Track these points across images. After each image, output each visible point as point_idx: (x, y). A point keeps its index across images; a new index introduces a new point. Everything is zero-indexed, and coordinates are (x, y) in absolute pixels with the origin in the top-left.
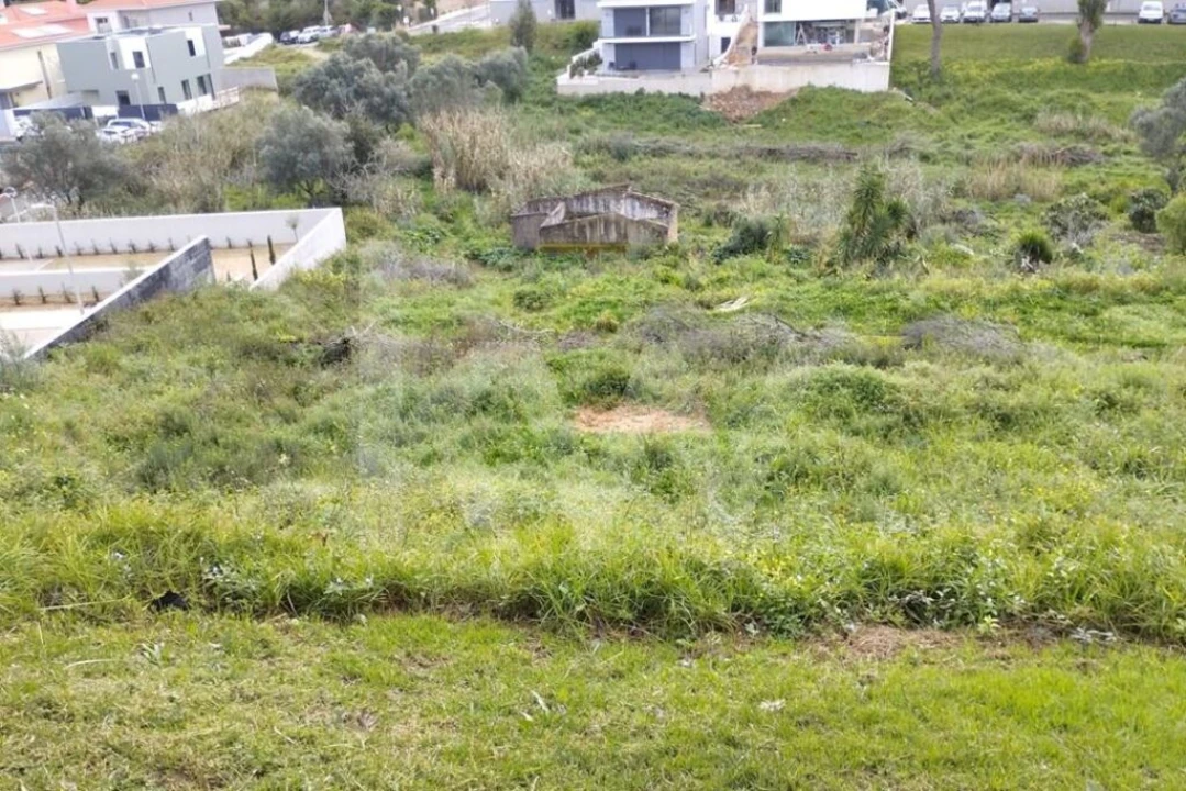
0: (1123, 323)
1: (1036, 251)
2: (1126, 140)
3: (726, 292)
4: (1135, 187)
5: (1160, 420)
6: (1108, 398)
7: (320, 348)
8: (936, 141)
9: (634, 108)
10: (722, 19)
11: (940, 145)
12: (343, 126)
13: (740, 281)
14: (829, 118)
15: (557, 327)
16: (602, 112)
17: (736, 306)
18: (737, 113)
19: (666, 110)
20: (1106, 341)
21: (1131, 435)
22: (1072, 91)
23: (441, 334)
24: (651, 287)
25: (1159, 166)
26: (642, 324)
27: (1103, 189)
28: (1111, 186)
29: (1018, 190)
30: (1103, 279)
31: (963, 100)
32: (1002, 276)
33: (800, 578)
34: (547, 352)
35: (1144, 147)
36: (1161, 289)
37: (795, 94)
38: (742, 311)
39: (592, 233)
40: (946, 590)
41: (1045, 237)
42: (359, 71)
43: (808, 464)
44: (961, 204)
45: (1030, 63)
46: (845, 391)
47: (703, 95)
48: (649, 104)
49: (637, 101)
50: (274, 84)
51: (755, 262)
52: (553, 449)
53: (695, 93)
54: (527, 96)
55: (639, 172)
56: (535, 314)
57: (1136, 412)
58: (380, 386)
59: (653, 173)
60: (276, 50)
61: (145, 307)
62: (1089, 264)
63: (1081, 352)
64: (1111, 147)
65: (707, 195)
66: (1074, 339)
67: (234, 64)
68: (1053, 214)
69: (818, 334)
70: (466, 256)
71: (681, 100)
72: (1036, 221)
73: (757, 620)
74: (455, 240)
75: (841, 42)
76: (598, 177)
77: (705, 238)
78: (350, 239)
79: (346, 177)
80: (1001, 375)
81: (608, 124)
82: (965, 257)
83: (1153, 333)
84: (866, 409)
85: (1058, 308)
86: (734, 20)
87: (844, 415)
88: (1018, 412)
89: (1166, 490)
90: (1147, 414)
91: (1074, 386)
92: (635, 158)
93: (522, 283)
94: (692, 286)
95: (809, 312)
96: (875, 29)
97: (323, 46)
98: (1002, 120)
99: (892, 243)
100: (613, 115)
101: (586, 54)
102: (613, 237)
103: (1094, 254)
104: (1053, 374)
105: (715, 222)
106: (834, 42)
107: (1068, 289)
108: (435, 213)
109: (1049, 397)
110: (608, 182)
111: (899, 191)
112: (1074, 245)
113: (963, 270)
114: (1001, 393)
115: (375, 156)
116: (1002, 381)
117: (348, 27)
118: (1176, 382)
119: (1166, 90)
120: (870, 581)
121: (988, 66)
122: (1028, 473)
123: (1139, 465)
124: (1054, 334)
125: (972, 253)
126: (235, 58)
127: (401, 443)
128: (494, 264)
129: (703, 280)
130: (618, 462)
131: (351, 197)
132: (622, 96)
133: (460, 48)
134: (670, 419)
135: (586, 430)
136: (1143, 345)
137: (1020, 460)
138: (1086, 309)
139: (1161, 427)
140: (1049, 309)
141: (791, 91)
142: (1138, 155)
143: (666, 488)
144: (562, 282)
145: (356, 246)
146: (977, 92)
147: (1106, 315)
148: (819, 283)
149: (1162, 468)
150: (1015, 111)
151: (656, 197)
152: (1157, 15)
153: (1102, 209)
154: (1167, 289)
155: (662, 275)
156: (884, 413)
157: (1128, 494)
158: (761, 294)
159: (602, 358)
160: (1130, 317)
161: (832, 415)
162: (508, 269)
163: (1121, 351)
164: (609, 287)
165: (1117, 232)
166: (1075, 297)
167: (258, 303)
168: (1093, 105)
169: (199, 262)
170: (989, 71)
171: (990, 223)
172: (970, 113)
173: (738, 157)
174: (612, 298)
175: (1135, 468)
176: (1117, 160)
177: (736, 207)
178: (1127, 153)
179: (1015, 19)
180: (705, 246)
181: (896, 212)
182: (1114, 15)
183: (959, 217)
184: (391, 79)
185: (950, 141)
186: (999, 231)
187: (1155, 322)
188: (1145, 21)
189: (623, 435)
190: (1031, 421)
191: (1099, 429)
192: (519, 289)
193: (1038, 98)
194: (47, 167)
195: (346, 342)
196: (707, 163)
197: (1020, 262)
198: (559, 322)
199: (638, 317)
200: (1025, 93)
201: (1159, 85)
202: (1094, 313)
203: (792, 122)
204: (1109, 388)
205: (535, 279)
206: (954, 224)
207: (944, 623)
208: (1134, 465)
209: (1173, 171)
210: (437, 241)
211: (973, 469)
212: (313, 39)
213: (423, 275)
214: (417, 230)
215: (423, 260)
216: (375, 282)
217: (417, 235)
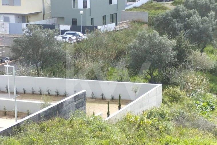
12: (174, 42)
42: (189, 16)
50: (147, 20)
60: (152, 4)
61: (45, 123)
67: (131, 9)
78: (164, 102)
79: (170, 70)
115: (188, 60)
126: (131, 7)
131: (172, 80)
167: (101, 129)
169: (79, 103)
184: (205, 21)
194: (30, 51)
210: (213, 109)
213: (198, 126)
214: (203, 102)
215: (201, 118)
216: (168, 127)
217: (202, 104)
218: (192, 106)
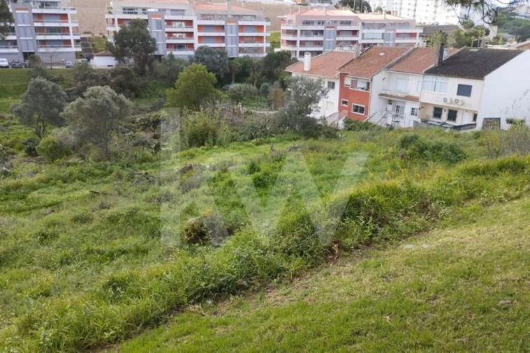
0: (38, 198)
2: (12, 118)
4: (23, 138)
5: (68, 237)
6: (43, 235)
20: (34, 208)
21: (58, 247)
25: (30, 128)
27: (9, 141)
28: (12, 139)
30: (22, 181)
35: (20, 120)
36: (49, 180)
57: (58, 237)
62: (14, 176)
63: (25, 216)
64: (6, 122)
66: (19, 211)
83: (52, 199)
85: (6, 199)
88: (3, 256)
89: (81, 266)
90: (62, 236)
91: (26, 235)
103: (15, 170)
104: (14, 232)
107: (8, 189)
109: (16, 243)
118: (69, 218)
119: (21, 96)
122: (18, 284)
123: (67, 259)
124: (9, 212)
136: (50, 205)
137: (12, 279)
138: (20, 197)
139: (70, 239)
140: (3, 200)
142: (19, 125)
147: (30, 196)
149: (76, 257)
152: (6, 64)
153: (11, 150)
154: (52, 179)
157: (66, 274)
160: (41, 195)
163: (42, 210)
165: (22, 159)
166: (13, 192)
175: (65, 261)
176: (11, 128)
178: (14, 124)
187: (52, 194)
188: (3, 67)
190: (11, 258)
191: (44, 250)
201: (18, 93)
202: (24, 197)
204: (42, 230)
208: (65, 260)
209: (37, 129)
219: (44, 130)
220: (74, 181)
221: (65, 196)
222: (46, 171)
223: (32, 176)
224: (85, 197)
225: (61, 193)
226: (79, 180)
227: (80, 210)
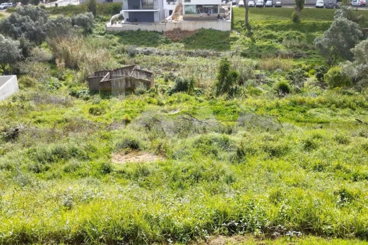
0: (314, 115)
1: (284, 89)
2: (313, 49)
3: (173, 106)
4: (317, 66)
5: (326, 150)
6: (308, 143)
7: (5, 133)
8: (248, 49)
9: (137, 36)
10: (169, 4)
11: (250, 51)
12: (18, 42)
13: (179, 102)
14: (210, 41)
15: (106, 121)
16: (124, 38)
17: (177, 112)
18: (176, 38)
19: (149, 37)
20: (308, 121)
21: (316, 156)
22: (294, 32)
23: (58, 126)
24: (144, 105)
25: (325, 58)
26: (140, 119)
27: (306, 67)
28: (309, 65)
29: (278, 67)
30: (307, 99)
31: (257, 34)
32: (273, 99)
33: (189, 219)
34: (102, 132)
35: (320, 52)
36: (326, 102)
37: (197, 32)
38: (178, 114)
39: (121, 84)
40: (243, 220)
41: (288, 84)
42: (24, 20)
43: (201, 172)
44: (258, 72)
45: (280, 22)
46: (215, 143)
47: (163, 31)
48: (143, 35)
49: (138, 34)
51: (183, 95)
52: (102, 171)
53: (160, 30)
54: (94, 31)
55: (139, 61)
56: (98, 117)
57: (318, 148)
58: (30, 148)
59: (144, 61)
62: (302, 93)
64: (309, 52)
65: (166, 69)
66: (298, 121)
68: (291, 75)
69: (207, 121)
70: (70, 94)
71: (154, 34)
72: (284, 78)
73: (173, 237)
74: (66, 87)
75: (213, 13)
76: (123, 63)
77: (165, 86)
78: (20, 88)
79: (19, 63)
80: (272, 135)
81: (126, 42)
82: (260, 92)
84: (223, 150)
85: (292, 110)
86: (174, 4)
87: (215, 152)
88: (278, 149)
89: (329, 176)
90: (322, 148)
91: (297, 139)
92: (138, 55)
93: (93, 104)
94: (160, 104)
95: (204, 113)
96: (225, 9)
97: (9, 11)
98: (271, 42)
99: (234, 87)
100: (129, 39)
101: (117, 16)
102: (129, 85)
103: (305, 90)
104: (289, 135)
105: (169, 80)
106: (211, 13)
107: (295, 103)
108: (57, 77)
109: (288, 143)
110: (127, 64)
111: (235, 67)
112: (298, 87)
113: (259, 97)
114: (272, 142)
115: (31, 54)
116: (272, 137)
117: (20, 3)
118: (331, 136)
119: (325, 32)
120: (215, 218)
121: (265, 23)
122: (281, 172)
123: (319, 167)
124: (291, 119)
125: (262, 90)
127: (38, 172)
128: (82, 97)
129: (164, 102)
130: (129, 175)
131: (21, 70)
132: (132, 31)
133: (67, 12)
134: (151, 157)
135: (116, 162)
136: (321, 123)
137: (278, 167)
138: (302, 110)
139: (326, 152)
140: (289, 110)
141: (196, 30)
142: (318, 54)
143: (148, 184)
144: (108, 104)
145: (22, 91)
146: (262, 32)
147: (308, 112)
148: (207, 102)
149: (327, 167)
150: (275, 39)
151: (146, 69)
152: (322, 5)
153: (306, 73)
154: (328, 102)
155: (148, 100)
156: (230, 151)
157: (315, 178)
158: (185, 107)
159: (124, 133)
160: (317, 113)
161: (211, 153)
162: (87, 99)
163: (314, 125)
164: (127, 105)
165: (312, 82)
166: (298, 106)
168: (302, 37)
170: (266, 24)
171: (269, 79)
172: (260, 39)
173: (177, 55)
174: (129, 109)
176: (311, 56)
177: (176, 74)
178: (314, 54)
179: (274, 6)
180: (165, 89)
181: (235, 75)
182: (307, 5)
183: (258, 77)
184: (38, 24)
185: (254, 49)
186: (271, 82)
187: (325, 114)
188: (318, 7)
189: (131, 164)
190: (282, 152)
191: (305, 154)
192: (91, 107)
193: (283, 34)
195: (17, 130)
196: (165, 57)
197: (279, 93)
198: (107, 119)
199: (139, 116)
200: (278, 32)
201: (323, 30)
202: (304, 112)
203: (196, 42)
204: (309, 139)
205: (98, 103)
206: (256, 80)
207: (242, 233)
208: (317, 167)
209: (329, 60)
210: (58, 88)
211: (263, 171)
212: (5, 8)
213: (51, 102)
214: (49, 84)
215: (52, 96)
216: (31, 105)
217: (49, 86)
218: (43, 88)
219: (335, 62)
220: (346, 107)
221: (334, 118)
222: (326, 94)
223: (315, 96)
224: (350, 123)
225: (332, 115)
226: (350, 107)
227: (342, 133)
